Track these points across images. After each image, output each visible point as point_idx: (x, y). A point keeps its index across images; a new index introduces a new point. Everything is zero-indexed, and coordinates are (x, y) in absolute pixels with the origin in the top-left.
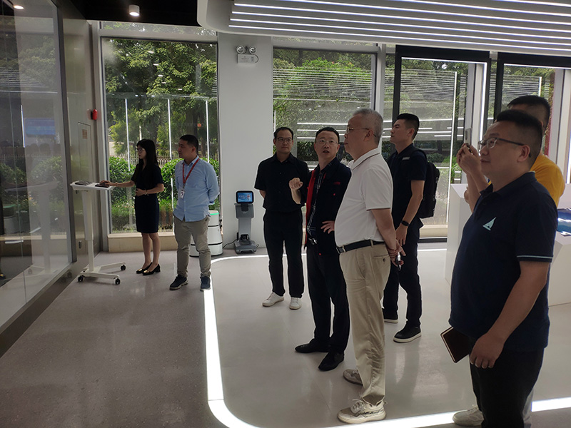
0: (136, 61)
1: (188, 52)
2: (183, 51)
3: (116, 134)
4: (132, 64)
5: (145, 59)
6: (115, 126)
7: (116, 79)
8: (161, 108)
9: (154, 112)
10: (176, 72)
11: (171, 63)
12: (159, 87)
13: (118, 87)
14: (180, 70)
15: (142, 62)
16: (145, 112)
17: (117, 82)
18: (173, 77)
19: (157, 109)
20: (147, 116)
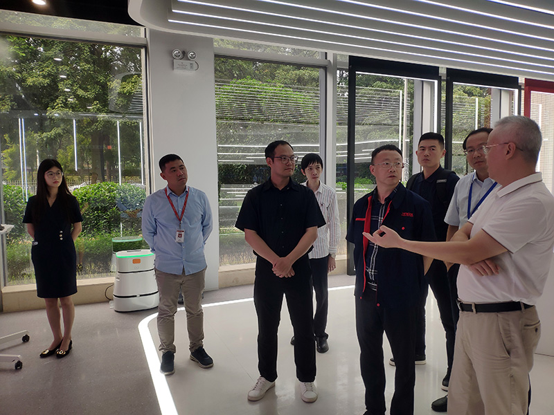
0: (34, 79)
1: (94, 71)
2: (89, 70)
3: (10, 159)
4: (30, 81)
5: (44, 77)
6: (9, 150)
7: (10, 97)
8: (64, 129)
9: (56, 134)
10: (81, 92)
11: (75, 82)
12: (62, 107)
13: (12, 106)
14: (86, 90)
15: (41, 79)
16: (45, 134)
17: (11, 101)
18: (77, 97)
19: (59, 130)
20: (47, 138)
